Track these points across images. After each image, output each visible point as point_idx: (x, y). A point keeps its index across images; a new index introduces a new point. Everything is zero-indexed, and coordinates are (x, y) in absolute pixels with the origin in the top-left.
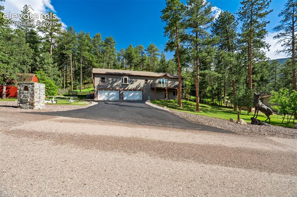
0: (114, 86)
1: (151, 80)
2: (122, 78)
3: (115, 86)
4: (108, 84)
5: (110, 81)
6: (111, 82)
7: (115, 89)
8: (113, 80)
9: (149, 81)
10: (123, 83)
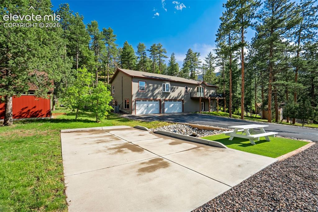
0: (154, 94)
1: (191, 88)
2: (163, 84)
3: (156, 94)
4: (149, 91)
5: (150, 86)
6: (151, 88)
7: (156, 99)
8: (153, 86)
9: (189, 88)
10: (164, 90)
